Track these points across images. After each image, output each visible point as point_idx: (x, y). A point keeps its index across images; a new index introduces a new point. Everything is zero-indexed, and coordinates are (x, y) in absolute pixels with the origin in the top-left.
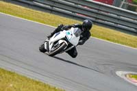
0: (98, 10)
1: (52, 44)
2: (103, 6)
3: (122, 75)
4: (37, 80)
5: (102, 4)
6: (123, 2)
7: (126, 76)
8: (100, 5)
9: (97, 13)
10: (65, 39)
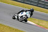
1: (20, 17)
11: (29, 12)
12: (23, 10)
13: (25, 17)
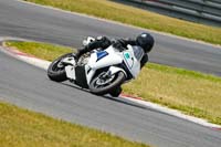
1: (92, 73)
10: (122, 65)
11: (136, 47)
12: (105, 39)
13: (117, 74)
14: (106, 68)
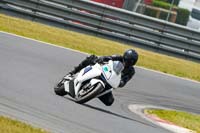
0: (102, 15)
1: (79, 85)
2: (108, 9)
3: (137, 110)
4: (13, 119)
5: (107, 6)
6: (138, 4)
7: (143, 111)
8: (104, 8)
9: (100, 21)
10: (101, 77)
13: (96, 85)
14: (88, 81)
